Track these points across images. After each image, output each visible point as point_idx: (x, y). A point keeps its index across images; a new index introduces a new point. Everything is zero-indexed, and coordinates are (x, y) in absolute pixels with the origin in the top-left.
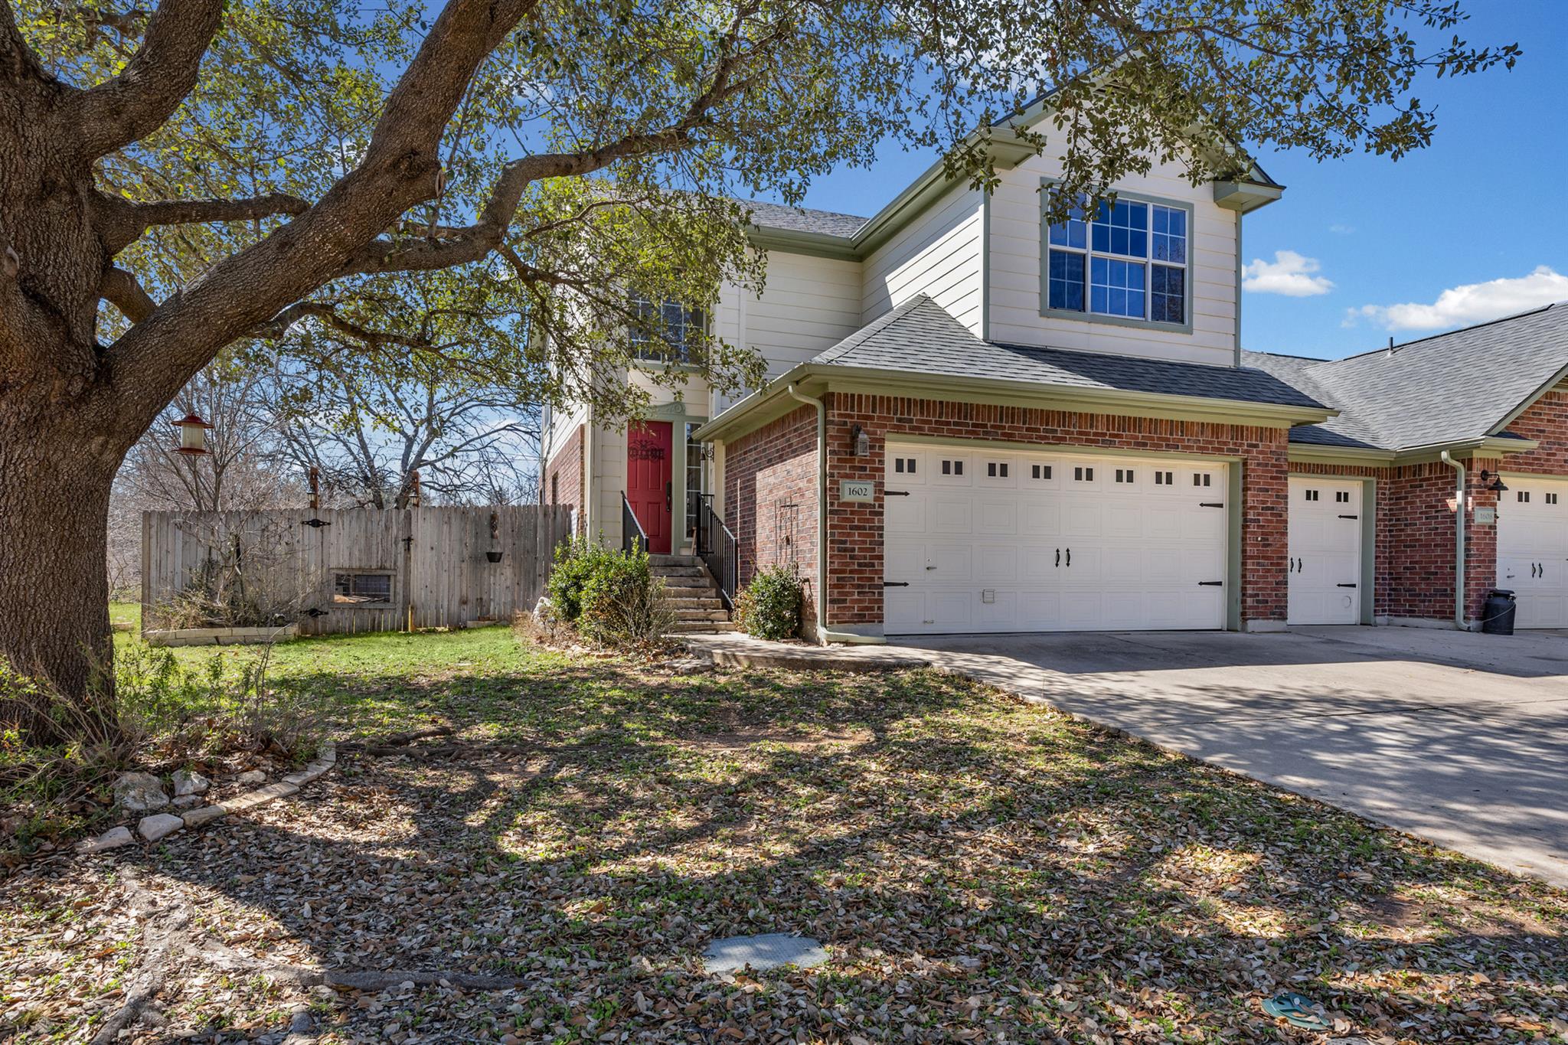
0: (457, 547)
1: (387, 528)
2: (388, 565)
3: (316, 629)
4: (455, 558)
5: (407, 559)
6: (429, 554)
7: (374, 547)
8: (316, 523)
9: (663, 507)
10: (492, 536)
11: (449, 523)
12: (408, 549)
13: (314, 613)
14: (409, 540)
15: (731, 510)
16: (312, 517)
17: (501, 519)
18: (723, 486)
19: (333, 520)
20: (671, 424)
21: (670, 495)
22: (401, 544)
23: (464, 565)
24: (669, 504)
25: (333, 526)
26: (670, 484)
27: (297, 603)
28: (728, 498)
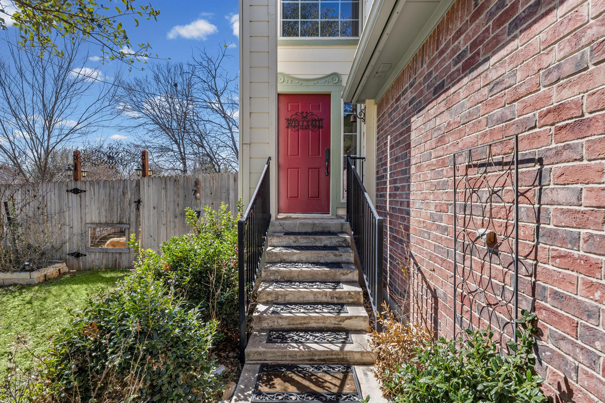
0: (172, 207)
1: (124, 194)
2: (124, 221)
3: (79, 267)
4: (170, 215)
5: (138, 216)
6: (152, 212)
7: (115, 207)
8: (76, 191)
9: (323, 172)
10: (196, 198)
11: (166, 189)
12: (138, 209)
13: (78, 255)
14: (139, 202)
15: (381, 173)
16: (73, 187)
17: (202, 184)
18: (375, 147)
19: (88, 189)
20: (330, 95)
21: (328, 161)
22: (133, 205)
23: (177, 220)
24: (328, 168)
25: (87, 193)
26: (329, 151)
27: (67, 248)
28: (379, 160)
